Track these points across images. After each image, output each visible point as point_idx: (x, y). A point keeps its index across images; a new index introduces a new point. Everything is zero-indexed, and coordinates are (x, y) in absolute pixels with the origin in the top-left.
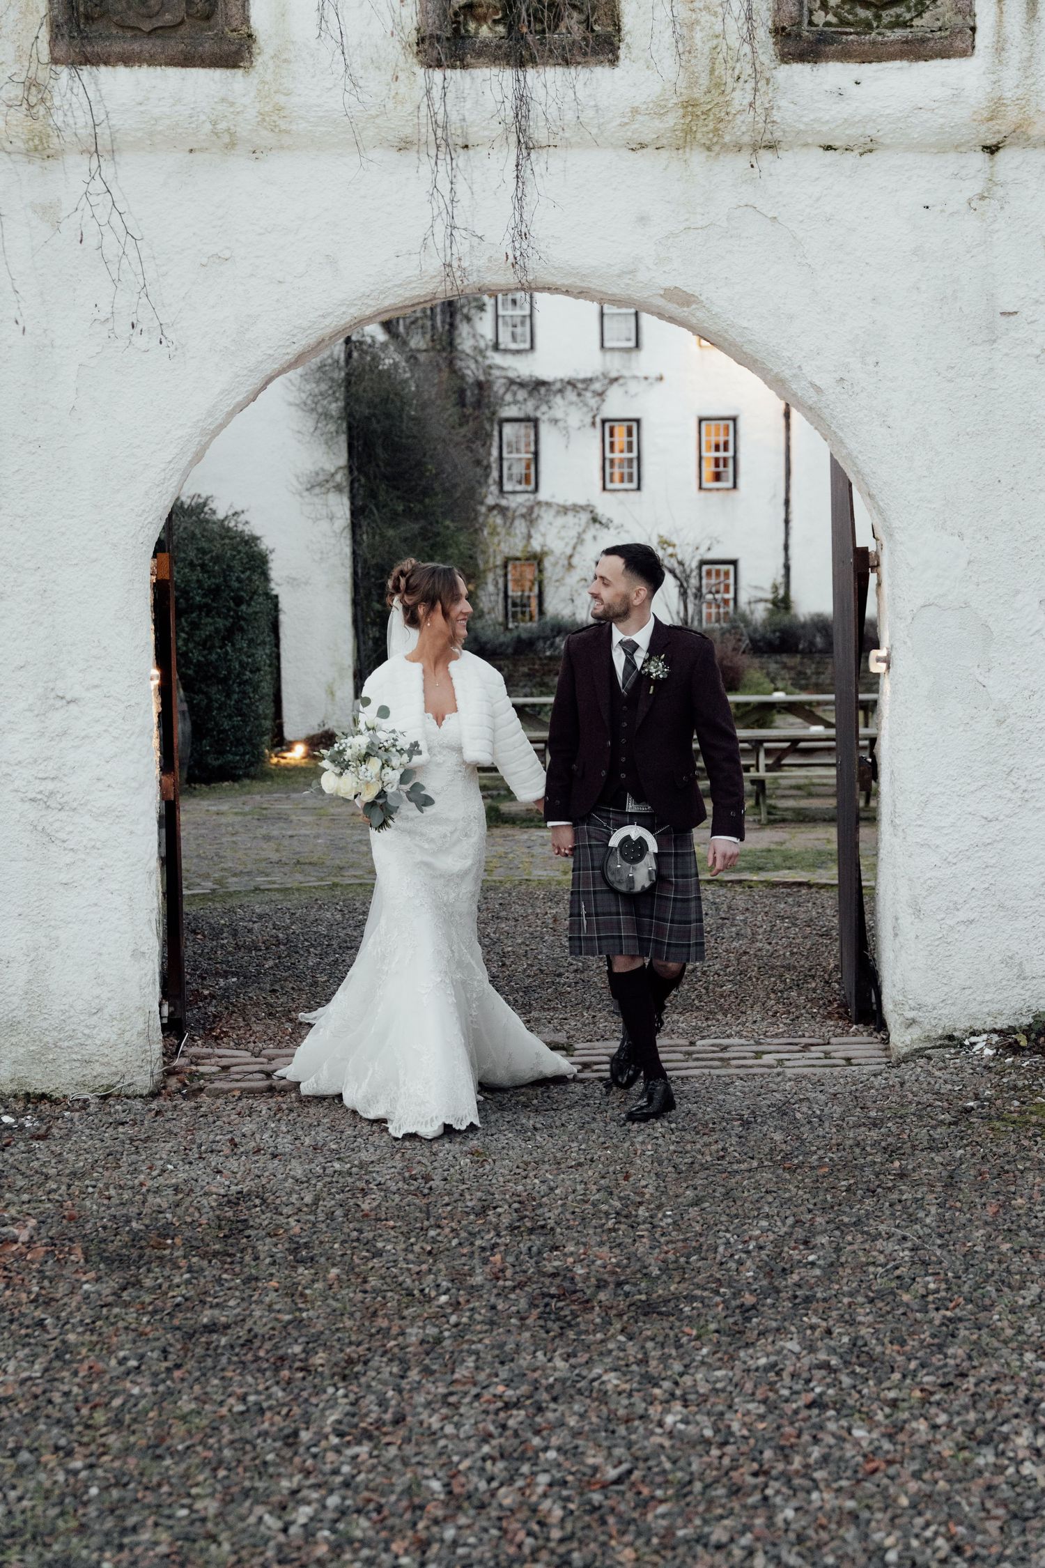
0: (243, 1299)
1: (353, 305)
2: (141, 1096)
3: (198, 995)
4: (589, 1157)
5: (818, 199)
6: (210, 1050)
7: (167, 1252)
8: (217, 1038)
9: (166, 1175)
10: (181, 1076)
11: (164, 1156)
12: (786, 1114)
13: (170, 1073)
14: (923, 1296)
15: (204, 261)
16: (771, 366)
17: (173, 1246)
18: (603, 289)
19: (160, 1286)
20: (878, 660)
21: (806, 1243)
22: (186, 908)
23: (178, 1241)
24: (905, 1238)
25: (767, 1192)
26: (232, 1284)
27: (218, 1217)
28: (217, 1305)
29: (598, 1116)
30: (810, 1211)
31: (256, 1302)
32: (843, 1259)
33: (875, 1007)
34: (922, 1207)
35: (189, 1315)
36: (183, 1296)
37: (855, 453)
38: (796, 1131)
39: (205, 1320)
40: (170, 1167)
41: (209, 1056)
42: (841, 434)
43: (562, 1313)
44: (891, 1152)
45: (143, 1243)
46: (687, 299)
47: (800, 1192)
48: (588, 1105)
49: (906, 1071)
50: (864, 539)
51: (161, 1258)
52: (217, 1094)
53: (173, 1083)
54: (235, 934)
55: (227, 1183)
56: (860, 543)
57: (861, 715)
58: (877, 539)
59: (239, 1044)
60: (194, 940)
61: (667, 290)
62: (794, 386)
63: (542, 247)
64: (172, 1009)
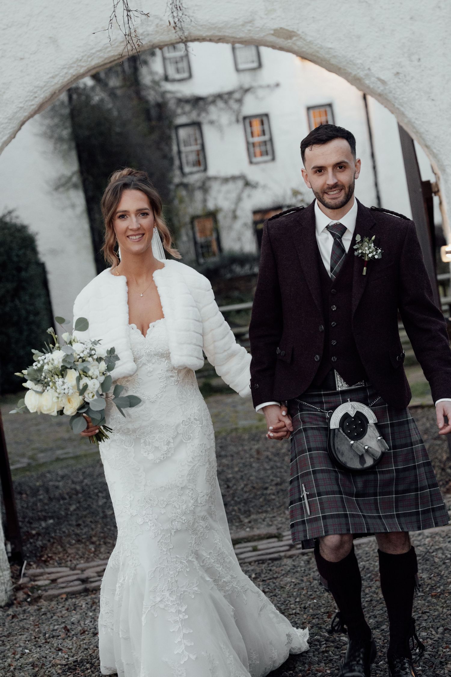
2: (1, 607)
3: (29, 535)
4: (303, 606)
6: (42, 570)
8: (45, 562)
9: (25, 657)
10: (26, 590)
11: (22, 645)
12: (427, 560)
13: (17, 589)
16: (350, 70)
18: (234, 35)
20: (447, 252)
25: (423, 613)
29: (305, 579)
37: (413, 120)
38: (436, 570)
40: (27, 651)
41: (42, 574)
42: (402, 109)
46: (289, 35)
47: (445, 610)
48: (297, 572)
50: (426, 175)
52: (51, 599)
53: (21, 595)
54: (47, 491)
55: (66, 656)
56: (424, 178)
57: (441, 289)
58: (435, 174)
59: (61, 564)
60: (21, 499)
61: (275, 30)
62: (367, 82)
63: (191, 14)
64: (13, 546)
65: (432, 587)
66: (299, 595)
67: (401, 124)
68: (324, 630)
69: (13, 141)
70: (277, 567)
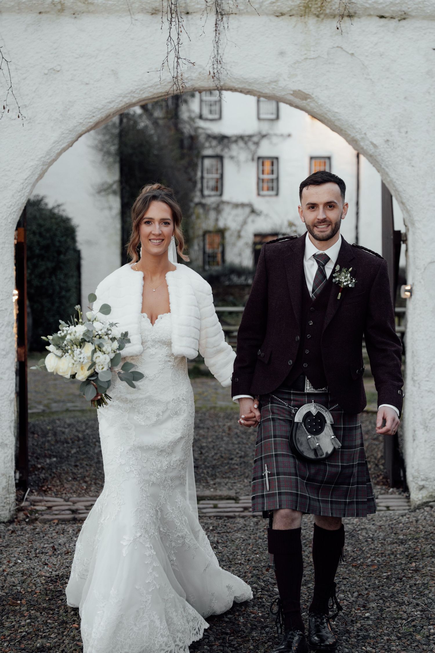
0: (59, 634)
1: (126, 97)
2: (4, 522)
3: (35, 468)
4: (247, 558)
5: (376, 44)
6: (41, 498)
7: (18, 608)
8: (45, 491)
9: (17, 565)
10: (26, 512)
11: (16, 555)
12: (353, 536)
13: (19, 510)
14: (427, 637)
15: (46, 72)
16: (349, 133)
17: (21, 605)
18: (261, 90)
19: (14, 626)
20: (407, 291)
21: (364, 606)
22: (29, 420)
23: (23, 601)
24: (418, 605)
25: (343, 579)
26: (53, 625)
27: (46, 589)
28: (45, 636)
29: (252, 537)
30: (366, 589)
31: (66, 636)
32: (384, 616)
33: (402, 479)
34: (427, 588)
35: (29, 642)
36: (26, 632)
37: (394, 180)
38: (359, 546)
39: (38, 645)
40: (19, 561)
41: (41, 501)
42: (387, 170)
43: (233, 643)
44: (411, 558)
45: (5, 603)
46: (305, 97)
47: (361, 579)
48: (247, 530)
49: (419, 514)
50: (399, 226)
51: (14, 611)
52: (45, 522)
53: (21, 515)
54: (55, 434)
55: (51, 570)
56: (396, 228)
57: (396, 320)
58: (406, 226)
59: (57, 495)
60: (33, 438)
61: (294, 91)
62: (362, 144)
63: (228, 68)
64: (21, 475)
65: (354, 558)
66: (245, 549)
67: (384, 182)
68: (262, 581)
69: (71, 149)
70: (231, 524)
